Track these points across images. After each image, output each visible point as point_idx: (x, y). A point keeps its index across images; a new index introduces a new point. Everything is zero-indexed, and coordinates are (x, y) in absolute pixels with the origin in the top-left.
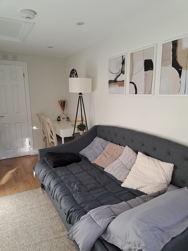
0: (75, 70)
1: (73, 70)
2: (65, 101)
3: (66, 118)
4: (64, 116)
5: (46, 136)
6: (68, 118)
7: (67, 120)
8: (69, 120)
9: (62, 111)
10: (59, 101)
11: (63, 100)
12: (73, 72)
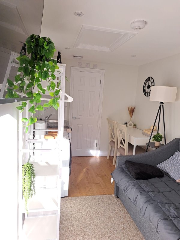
0: (152, 78)
1: (149, 78)
2: (134, 108)
3: (133, 124)
4: (131, 122)
5: (115, 141)
6: (135, 125)
7: (135, 126)
8: (136, 127)
9: (130, 117)
10: (128, 108)
11: (133, 107)
12: (149, 80)
